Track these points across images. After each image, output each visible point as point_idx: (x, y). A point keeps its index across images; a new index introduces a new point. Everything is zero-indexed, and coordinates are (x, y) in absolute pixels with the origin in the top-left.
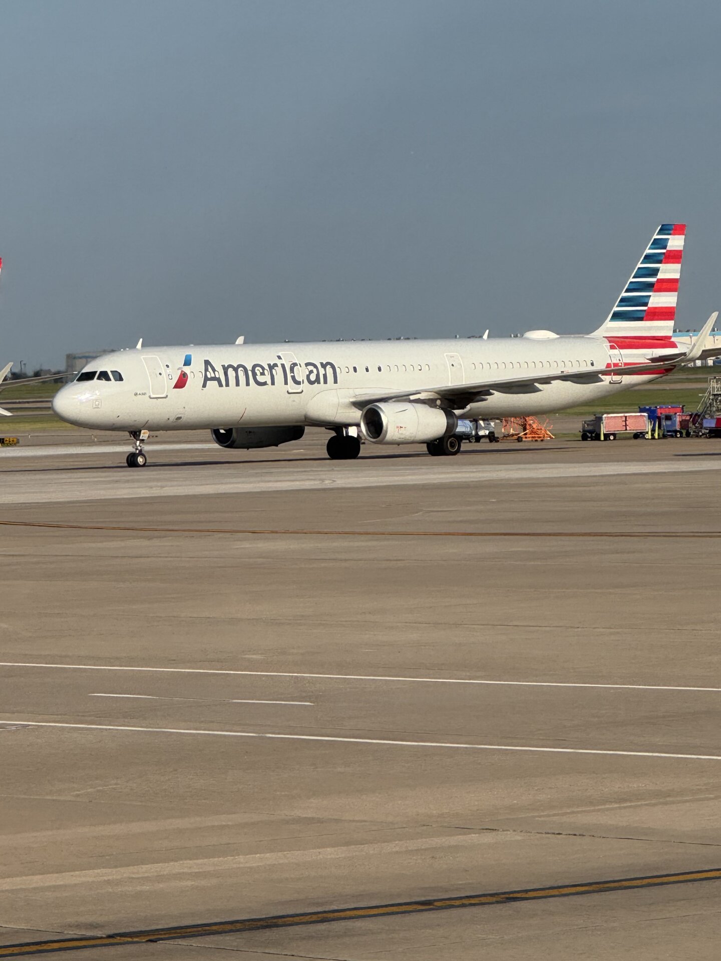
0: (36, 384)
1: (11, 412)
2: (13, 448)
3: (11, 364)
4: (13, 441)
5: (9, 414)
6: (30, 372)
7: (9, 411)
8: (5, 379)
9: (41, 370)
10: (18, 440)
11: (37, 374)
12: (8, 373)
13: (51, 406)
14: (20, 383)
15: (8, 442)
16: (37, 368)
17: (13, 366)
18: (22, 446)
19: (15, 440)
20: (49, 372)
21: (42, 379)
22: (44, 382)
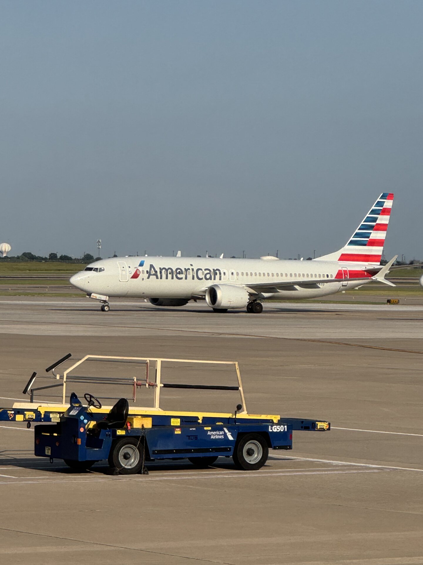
0: (410, 269)
1: (395, 285)
2: (396, 306)
3: (396, 257)
4: (396, 301)
5: (394, 285)
6: (408, 262)
7: (394, 284)
8: (393, 265)
9: (414, 260)
10: (399, 301)
11: (412, 263)
12: (395, 261)
13: (419, 282)
14: (402, 267)
15: (392, 302)
16: (412, 259)
17: (398, 257)
18: (400, 305)
19: (397, 301)
20: (418, 262)
21: (414, 266)
22: (415, 268)
